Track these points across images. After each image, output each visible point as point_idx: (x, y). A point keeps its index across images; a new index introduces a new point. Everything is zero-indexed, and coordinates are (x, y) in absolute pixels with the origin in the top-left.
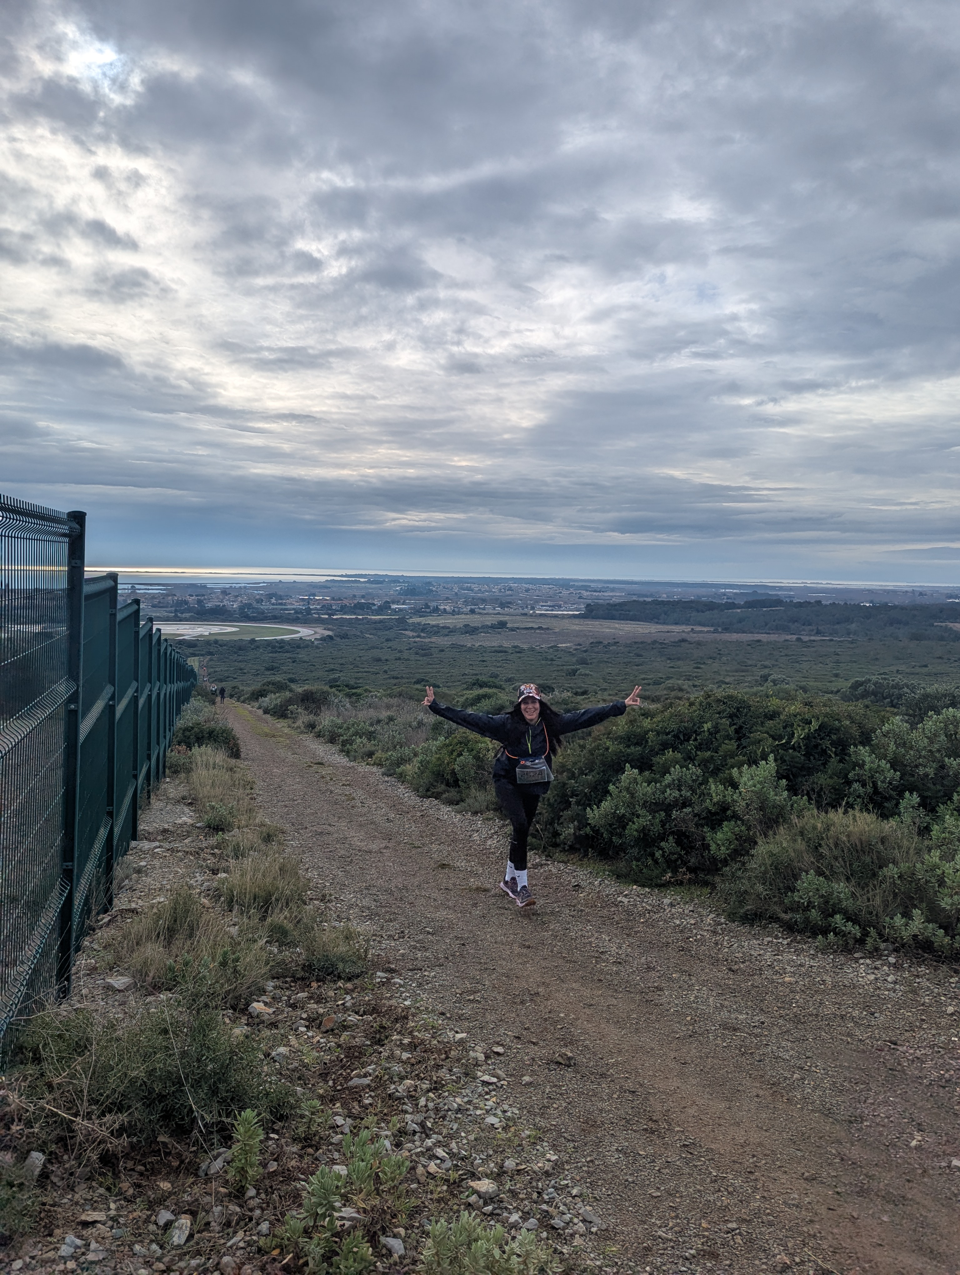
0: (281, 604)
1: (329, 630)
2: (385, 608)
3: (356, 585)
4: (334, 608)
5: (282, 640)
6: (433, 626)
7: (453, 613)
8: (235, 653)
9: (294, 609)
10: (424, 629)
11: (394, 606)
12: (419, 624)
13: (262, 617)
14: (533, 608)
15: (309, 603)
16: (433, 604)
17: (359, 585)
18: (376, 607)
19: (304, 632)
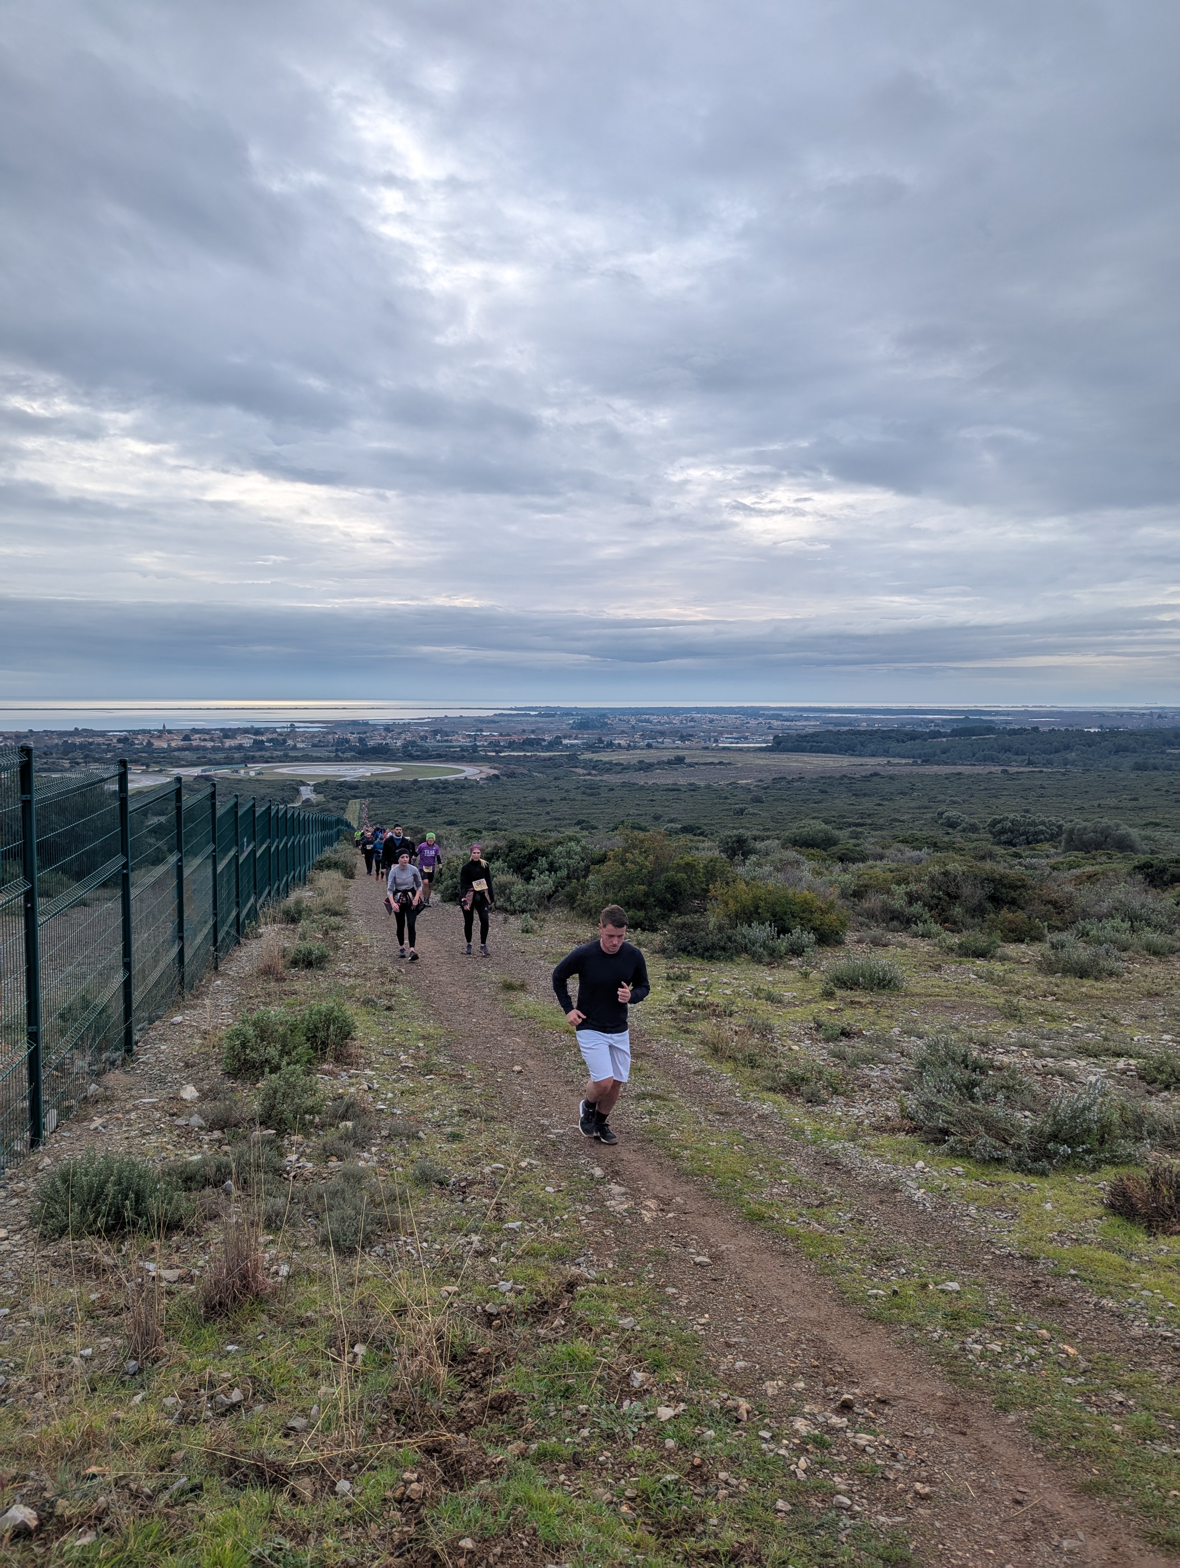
0: (447, 741)
1: (495, 768)
2: (555, 743)
3: (525, 718)
4: (502, 744)
5: (446, 780)
6: (606, 763)
7: (629, 748)
8: (397, 794)
9: (460, 746)
10: (595, 766)
11: (566, 742)
12: (591, 761)
13: (426, 755)
14: (716, 741)
15: (475, 740)
16: (606, 739)
17: (529, 718)
18: (546, 743)
19: (471, 772)
